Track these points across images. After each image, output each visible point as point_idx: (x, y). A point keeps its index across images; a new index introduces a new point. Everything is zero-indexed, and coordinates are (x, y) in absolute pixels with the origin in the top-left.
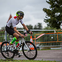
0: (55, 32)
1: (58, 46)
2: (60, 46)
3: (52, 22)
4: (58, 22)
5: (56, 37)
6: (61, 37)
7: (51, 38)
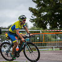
0: (41, 32)
1: (44, 47)
2: (46, 47)
3: (38, 22)
4: (44, 22)
5: (42, 37)
6: (47, 38)
7: (36, 38)
